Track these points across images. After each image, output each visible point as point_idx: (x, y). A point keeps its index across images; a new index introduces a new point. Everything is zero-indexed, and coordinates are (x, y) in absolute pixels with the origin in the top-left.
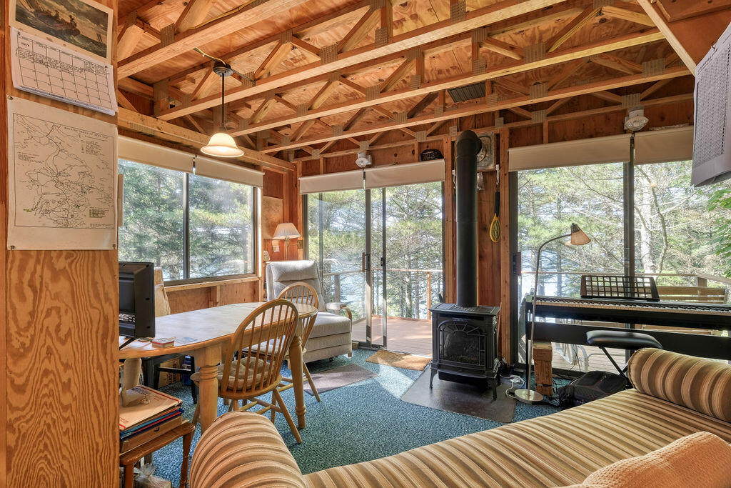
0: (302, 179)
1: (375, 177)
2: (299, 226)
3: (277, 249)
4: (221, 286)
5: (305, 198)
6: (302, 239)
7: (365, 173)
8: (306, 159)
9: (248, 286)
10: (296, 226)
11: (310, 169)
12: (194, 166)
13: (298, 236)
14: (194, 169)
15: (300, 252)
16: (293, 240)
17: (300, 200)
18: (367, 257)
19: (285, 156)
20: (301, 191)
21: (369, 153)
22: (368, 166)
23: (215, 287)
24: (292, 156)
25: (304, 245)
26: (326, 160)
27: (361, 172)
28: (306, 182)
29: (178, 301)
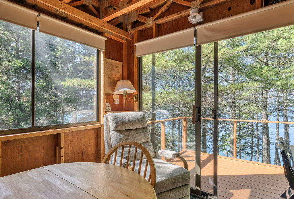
0: (137, 44)
1: (207, 33)
2: (134, 84)
3: (117, 102)
4: (65, 133)
5: (140, 59)
6: (137, 93)
7: (196, 30)
8: (141, 28)
9: (92, 132)
10: (133, 83)
11: (144, 35)
12: (38, 25)
13: (134, 91)
14: (38, 28)
15: (136, 104)
16: (130, 95)
17: (136, 62)
18: (197, 109)
19: (124, 26)
20: (137, 55)
21: (200, 11)
22: (199, 23)
23: (60, 134)
24: (129, 27)
25: (139, 98)
26: (158, 26)
27: (192, 30)
28: (141, 46)
29: (23, 147)
